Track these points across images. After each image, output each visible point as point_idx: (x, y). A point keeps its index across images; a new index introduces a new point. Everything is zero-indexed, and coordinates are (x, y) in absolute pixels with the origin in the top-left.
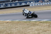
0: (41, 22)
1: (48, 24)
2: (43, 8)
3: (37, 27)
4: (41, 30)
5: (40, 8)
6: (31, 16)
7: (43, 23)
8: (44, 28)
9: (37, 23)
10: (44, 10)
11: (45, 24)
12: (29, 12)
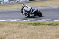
0: (10, 22)
1: (18, 25)
2: (12, 6)
3: (5, 28)
4: (10, 31)
5: (9, 6)
6: (33, 15)
7: (12, 23)
8: (13, 29)
9: (5, 24)
10: (14, 9)
11: (15, 25)
12: (31, 9)
